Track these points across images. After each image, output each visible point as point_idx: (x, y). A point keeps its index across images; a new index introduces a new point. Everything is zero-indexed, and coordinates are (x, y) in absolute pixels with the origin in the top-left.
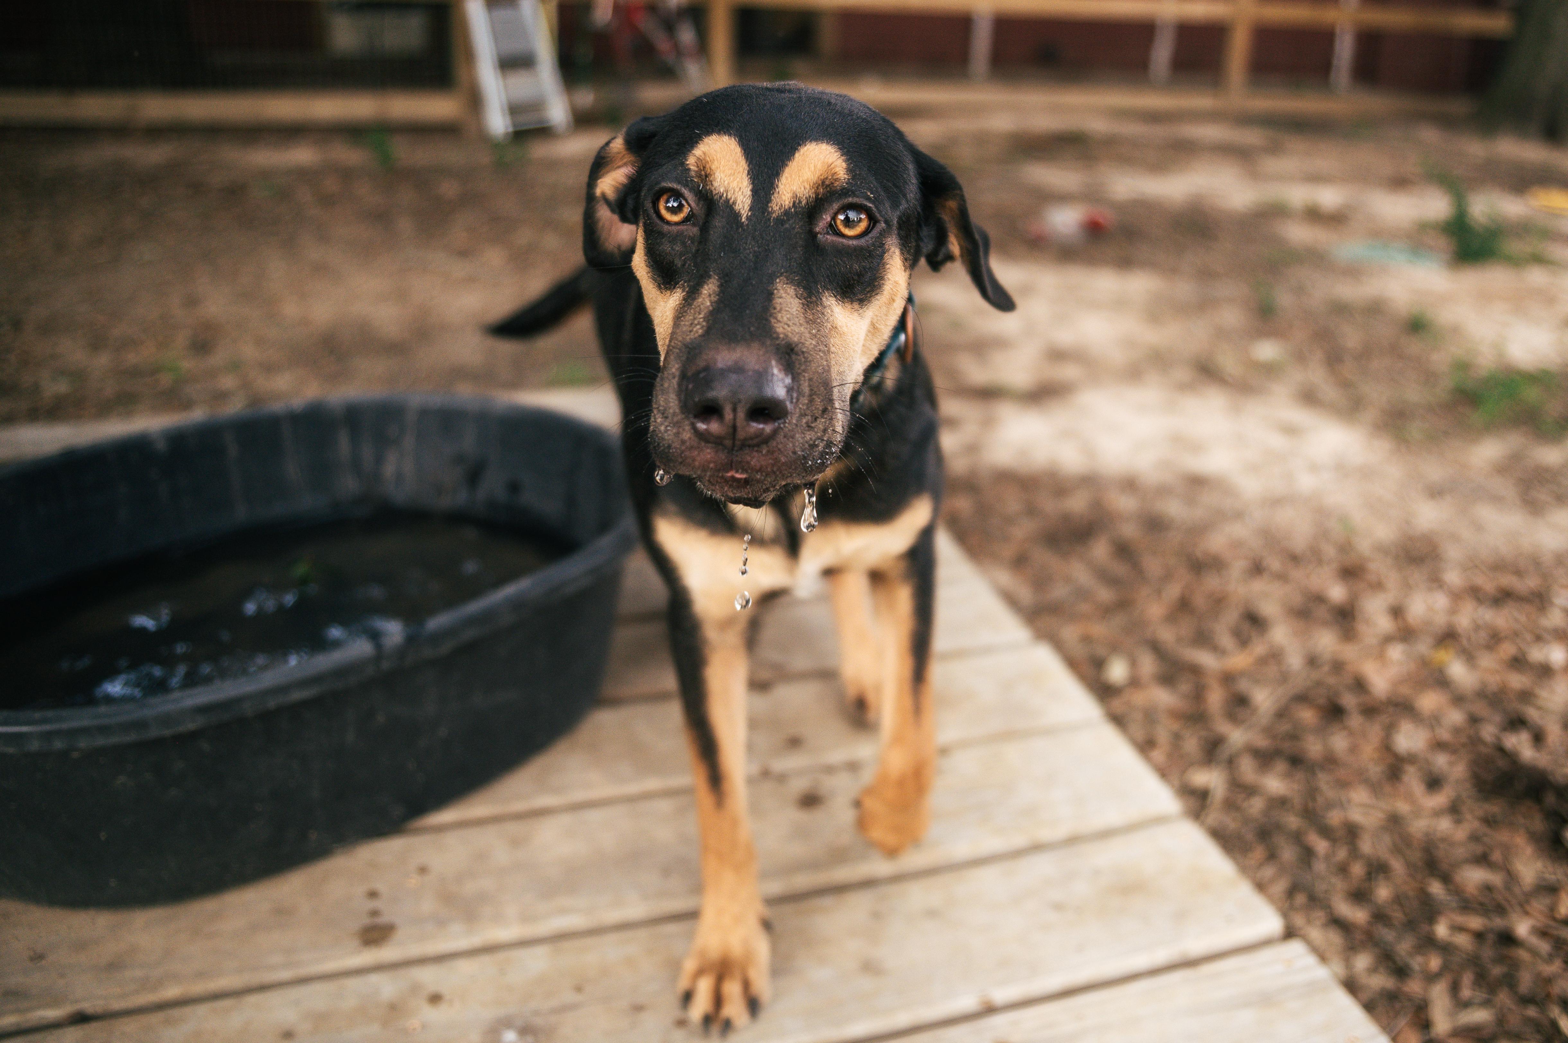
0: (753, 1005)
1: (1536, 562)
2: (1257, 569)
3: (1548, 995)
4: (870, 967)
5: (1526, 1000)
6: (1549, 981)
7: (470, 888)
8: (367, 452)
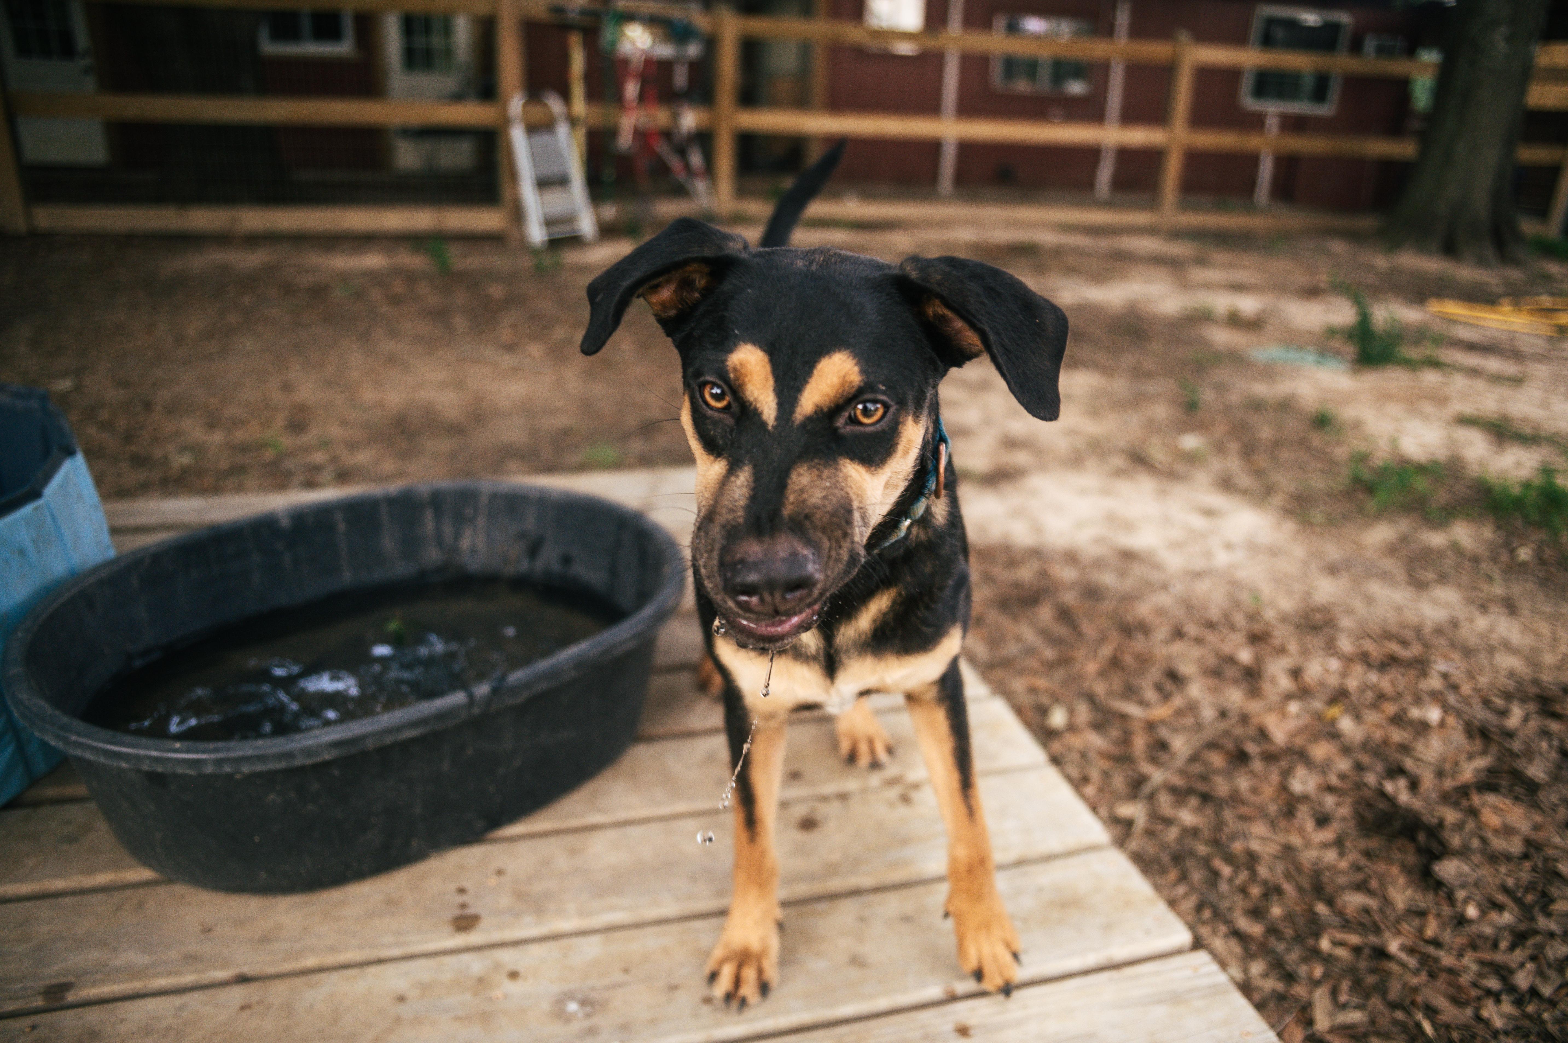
0: (764, 989)
1: (1418, 630)
2: (1178, 634)
3: (1413, 1003)
4: (857, 961)
5: (1394, 1006)
6: (1415, 990)
7: (538, 888)
8: (448, 529)
